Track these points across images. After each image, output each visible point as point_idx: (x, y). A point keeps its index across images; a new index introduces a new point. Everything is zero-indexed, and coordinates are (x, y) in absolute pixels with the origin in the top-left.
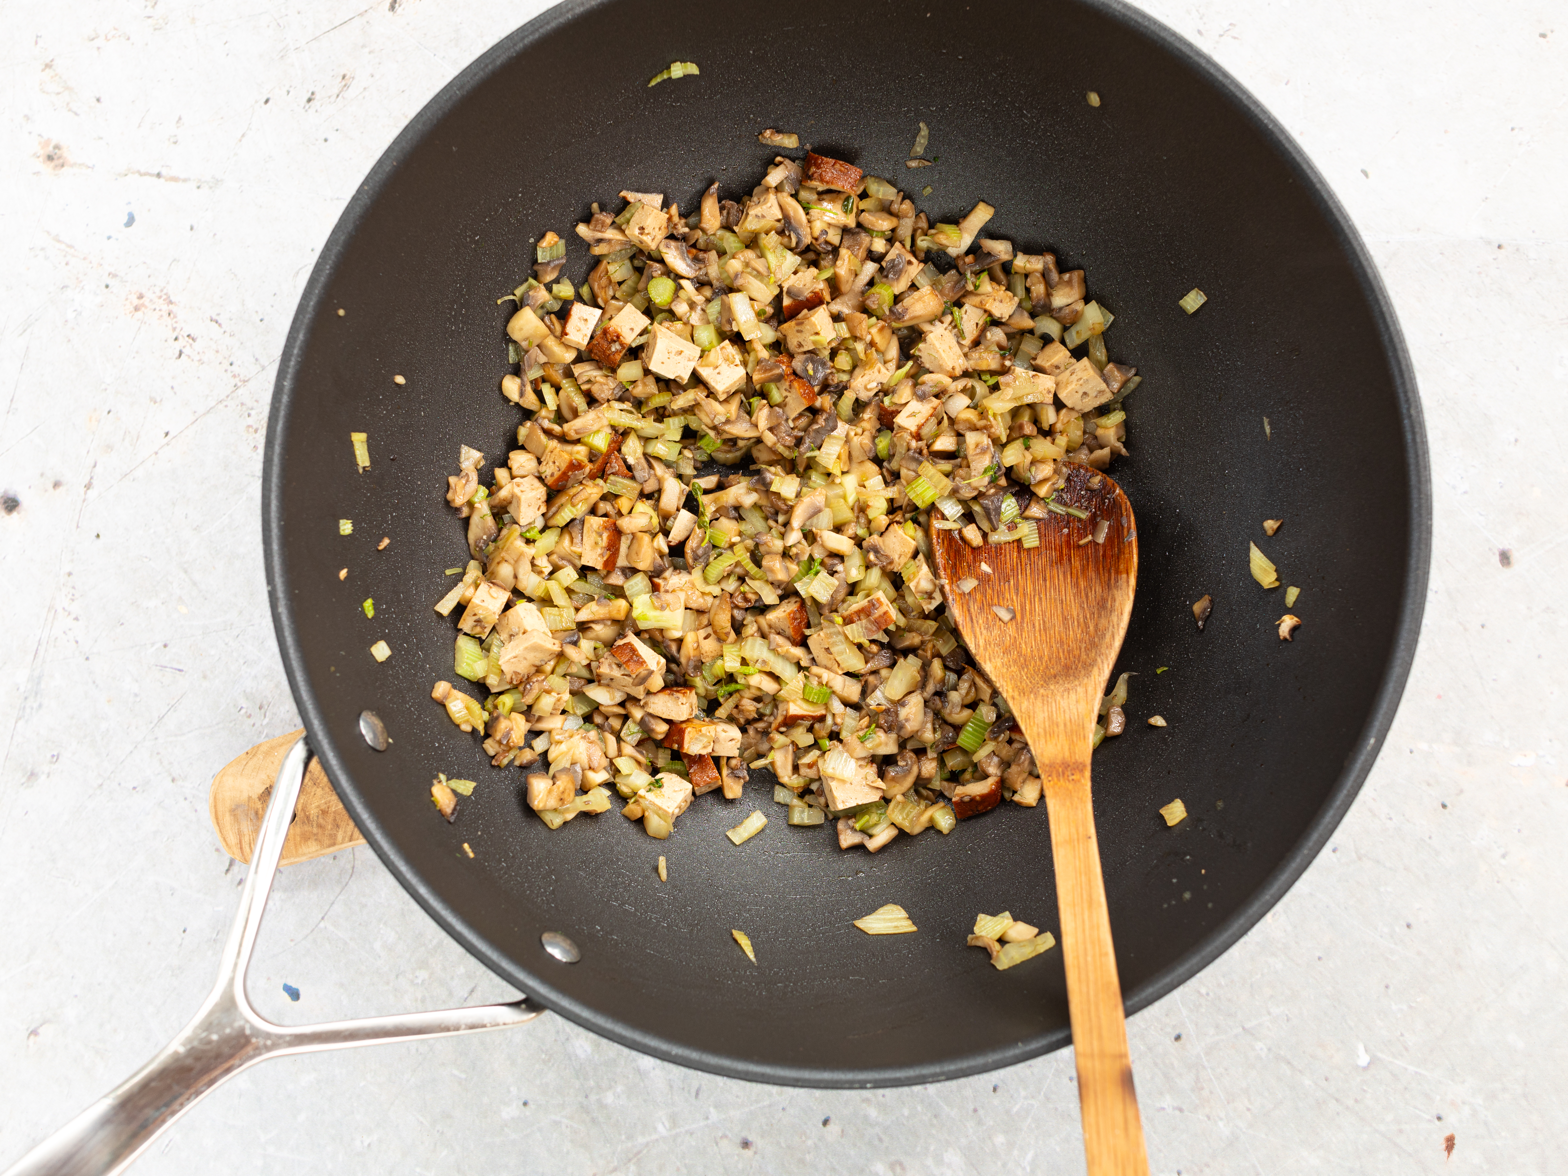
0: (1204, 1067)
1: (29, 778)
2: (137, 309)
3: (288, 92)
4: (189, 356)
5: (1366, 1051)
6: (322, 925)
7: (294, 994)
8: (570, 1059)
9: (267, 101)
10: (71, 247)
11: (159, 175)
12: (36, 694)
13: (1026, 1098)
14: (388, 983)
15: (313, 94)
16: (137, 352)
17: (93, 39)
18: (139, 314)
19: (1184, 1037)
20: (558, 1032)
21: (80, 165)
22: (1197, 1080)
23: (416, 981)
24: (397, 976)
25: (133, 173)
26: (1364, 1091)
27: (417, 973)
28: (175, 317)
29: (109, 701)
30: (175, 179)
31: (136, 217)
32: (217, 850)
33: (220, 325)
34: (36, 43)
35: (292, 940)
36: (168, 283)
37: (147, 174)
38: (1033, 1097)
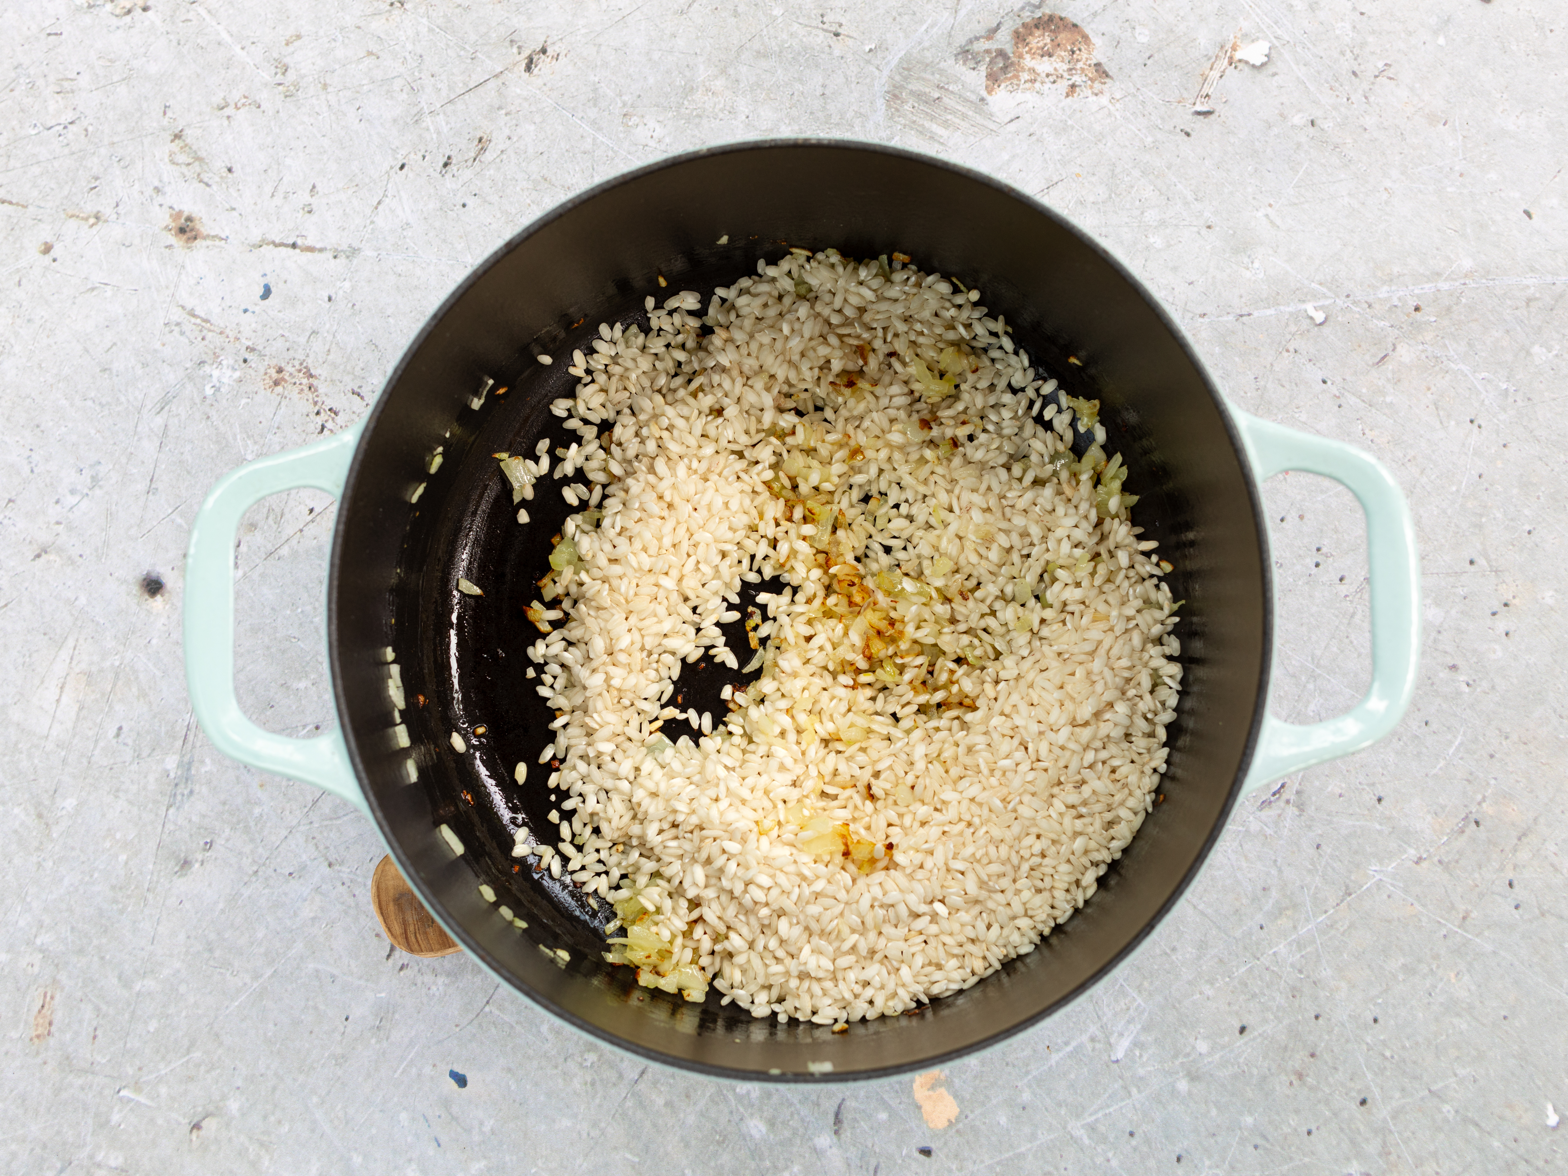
0: (1391, 1131)
1: (182, 867)
2: (276, 383)
3: (424, 157)
4: (331, 431)
5: (1555, 1110)
6: (487, 1009)
7: (461, 1081)
8: (745, 1139)
9: (402, 167)
10: (206, 321)
11: (294, 246)
12: (187, 780)
13: (1210, 1167)
14: (556, 1067)
15: (449, 158)
16: (278, 428)
17: (222, 108)
18: (279, 389)
19: (1369, 1101)
20: (731, 1112)
21: (213, 237)
22: (1384, 1144)
23: (585, 1064)
24: (566, 1059)
25: (267, 244)
26: (1555, 1151)
27: (586, 1056)
28: (316, 390)
29: (261, 786)
30: (311, 249)
31: (273, 289)
32: (377, 935)
33: (362, 398)
34: (165, 113)
35: (457, 1026)
36: (308, 356)
37: (282, 245)
38: (1217, 1167)
